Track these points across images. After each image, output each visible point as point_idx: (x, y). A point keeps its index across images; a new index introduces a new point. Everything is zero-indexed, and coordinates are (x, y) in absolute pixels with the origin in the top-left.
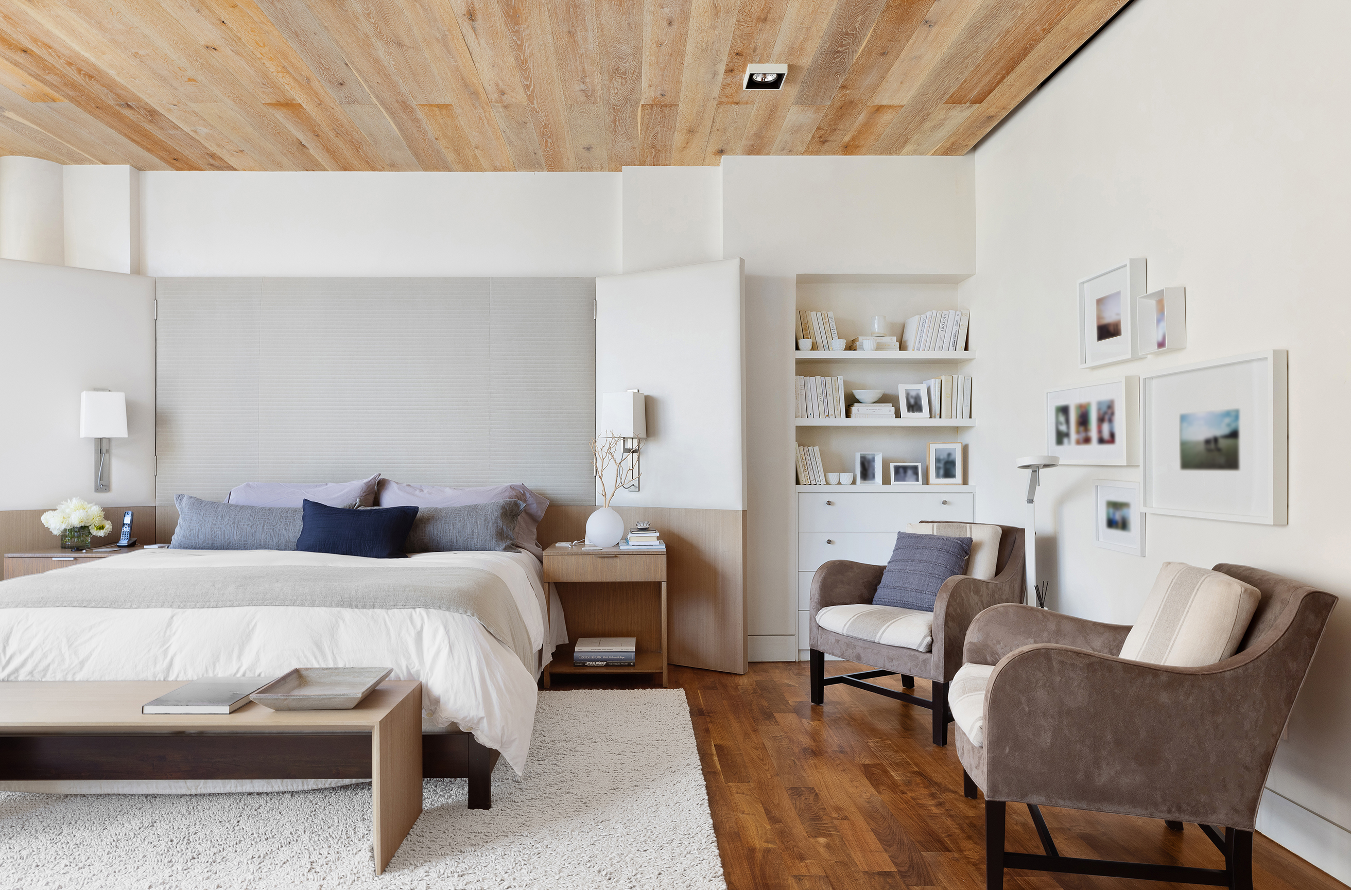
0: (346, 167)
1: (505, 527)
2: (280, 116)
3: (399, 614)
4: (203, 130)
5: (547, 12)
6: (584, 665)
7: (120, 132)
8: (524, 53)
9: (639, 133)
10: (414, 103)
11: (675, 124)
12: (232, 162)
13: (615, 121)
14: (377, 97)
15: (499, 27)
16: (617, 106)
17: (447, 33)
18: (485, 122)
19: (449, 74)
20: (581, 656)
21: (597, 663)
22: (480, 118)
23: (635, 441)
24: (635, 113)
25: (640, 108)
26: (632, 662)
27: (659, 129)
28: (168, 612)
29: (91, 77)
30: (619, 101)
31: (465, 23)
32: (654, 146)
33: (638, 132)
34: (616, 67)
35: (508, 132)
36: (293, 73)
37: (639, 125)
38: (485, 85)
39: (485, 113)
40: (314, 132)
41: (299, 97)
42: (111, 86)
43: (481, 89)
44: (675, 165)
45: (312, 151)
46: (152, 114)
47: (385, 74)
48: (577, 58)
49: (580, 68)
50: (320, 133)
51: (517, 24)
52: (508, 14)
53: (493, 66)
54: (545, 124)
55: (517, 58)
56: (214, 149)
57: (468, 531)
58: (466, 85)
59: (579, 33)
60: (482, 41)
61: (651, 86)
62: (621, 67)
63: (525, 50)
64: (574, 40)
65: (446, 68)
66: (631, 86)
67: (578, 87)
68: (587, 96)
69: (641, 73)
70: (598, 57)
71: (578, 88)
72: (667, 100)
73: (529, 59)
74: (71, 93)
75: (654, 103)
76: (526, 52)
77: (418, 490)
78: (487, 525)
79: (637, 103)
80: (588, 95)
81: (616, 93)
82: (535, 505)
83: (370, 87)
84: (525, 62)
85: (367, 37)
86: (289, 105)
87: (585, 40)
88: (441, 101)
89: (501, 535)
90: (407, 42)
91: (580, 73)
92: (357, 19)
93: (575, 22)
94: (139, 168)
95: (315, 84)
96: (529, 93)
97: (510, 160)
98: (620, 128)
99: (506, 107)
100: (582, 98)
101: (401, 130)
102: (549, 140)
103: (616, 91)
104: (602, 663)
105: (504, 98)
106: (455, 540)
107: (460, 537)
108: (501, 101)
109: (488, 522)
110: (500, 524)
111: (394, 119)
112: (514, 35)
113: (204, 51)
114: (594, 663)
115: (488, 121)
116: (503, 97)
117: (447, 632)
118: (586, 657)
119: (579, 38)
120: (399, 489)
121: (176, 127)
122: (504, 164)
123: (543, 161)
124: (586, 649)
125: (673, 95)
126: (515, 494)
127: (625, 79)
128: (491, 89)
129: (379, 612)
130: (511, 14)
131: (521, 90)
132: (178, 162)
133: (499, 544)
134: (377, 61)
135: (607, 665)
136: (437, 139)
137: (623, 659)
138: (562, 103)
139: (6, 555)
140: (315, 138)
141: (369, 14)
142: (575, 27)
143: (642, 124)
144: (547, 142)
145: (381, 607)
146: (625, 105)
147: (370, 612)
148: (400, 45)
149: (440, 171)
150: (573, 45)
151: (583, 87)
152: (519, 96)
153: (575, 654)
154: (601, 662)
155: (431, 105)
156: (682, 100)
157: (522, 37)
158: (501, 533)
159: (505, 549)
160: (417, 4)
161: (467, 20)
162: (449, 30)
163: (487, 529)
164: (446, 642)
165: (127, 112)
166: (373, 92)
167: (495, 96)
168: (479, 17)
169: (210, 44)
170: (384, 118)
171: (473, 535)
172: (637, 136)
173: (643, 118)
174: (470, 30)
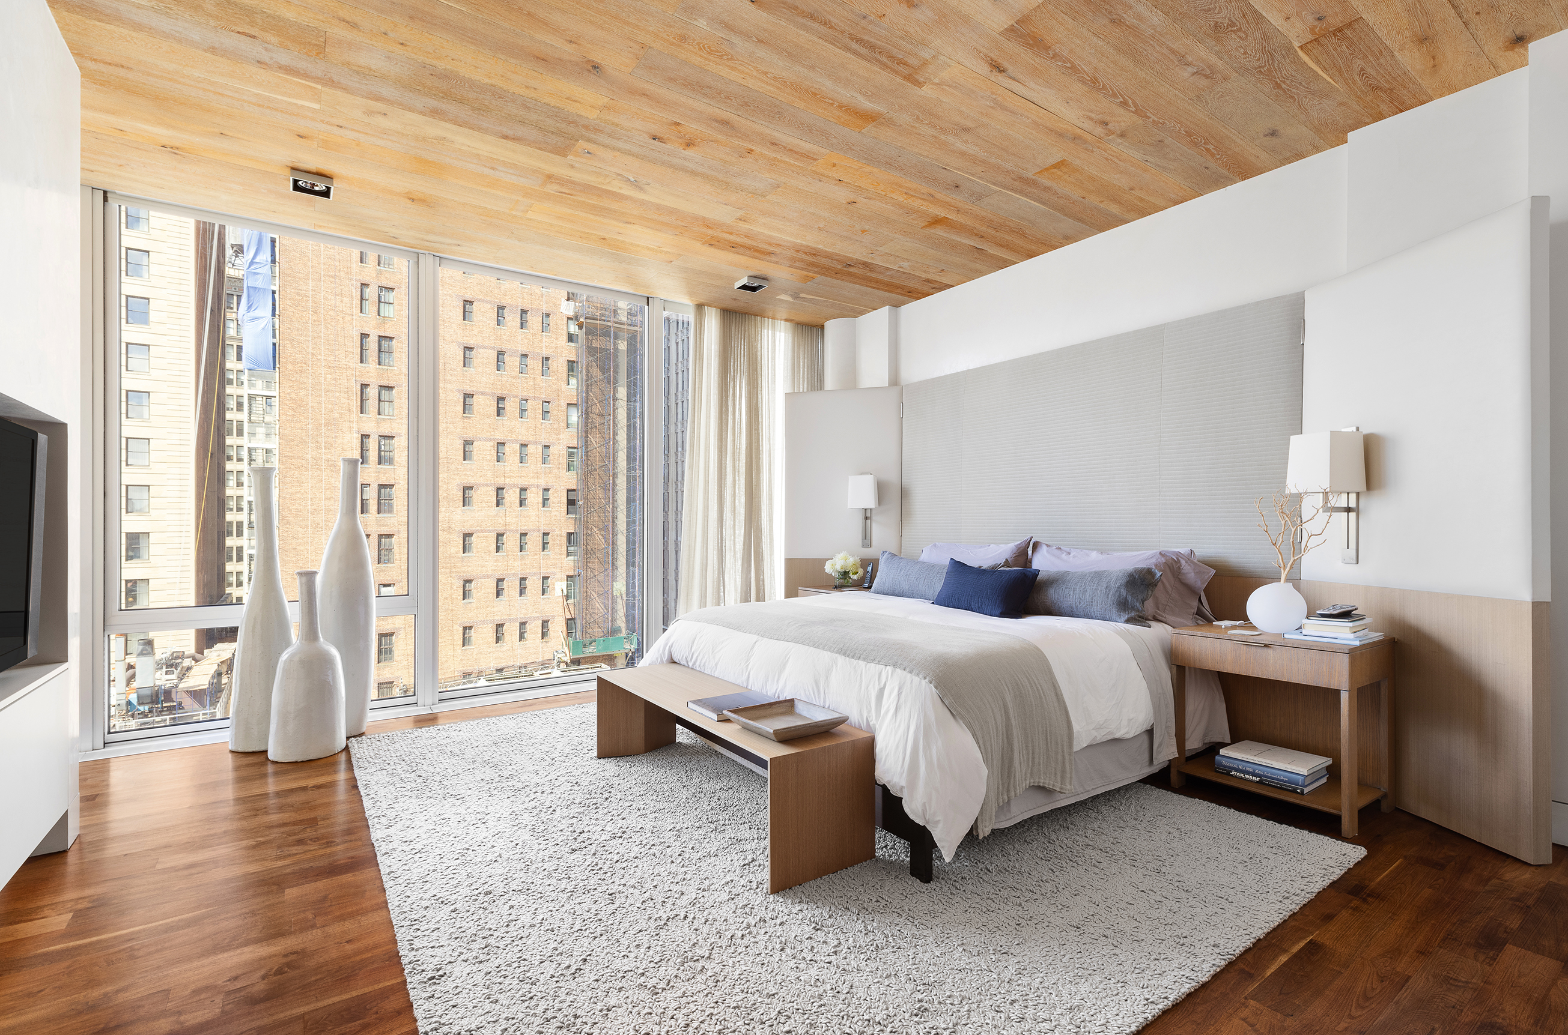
0: (1031, 255)
1: (1129, 597)
2: (939, 231)
3: (874, 668)
4: (906, 264)
5: (1066, 17)
6: (1228, 774)
7: (863, 285)
8: (1085, 72)
9: (1333, 82)
10: (1030, 175)
11: (1382, 43)
12: (945, 280)
13: (1278, 86)
14: (994, 184)
15: (1033, 62)
16: (1263, 67)
17: (994, 97)
18: (1115, 160)
19: (1034, 132)
20: (1224, 762)
21: (1247, 776)
22: (1107, 159)
23: (1353, 497)
24: (1297, 61)
25: (1300, 53)
26: (1299, 789)
27: (1359, 62)
28: (755, 637)
29: (814, 255)
30: (1259, 60)
31: (1000, 78)
32: (1375, 88)
33: (1328, 83)
34: (1213, 24)
35: (1150, 159)
36: (917, 195)
37: (1320, 72)
38: (1078, 125)
39: (1106, 152)
40: (976, 235)
41: (941, 213)
42: (828, 256)
43: (1079, 131)
44: (1441, 96)
45: (990, 251)
46: (866, 265)
47: (980, 161)
48: (1151, 42)
49: (1165, 51)
50: (982, 234)
51: (1047, 48)
52: (1029, 44)
53: (1068, 103)
54: (1186, 132)
55: (1083, 81)
56: (924, 276)
57: (1088, 597)
58: (1060, 135)
59: (1124, 15)
60: (1032, 85)
61: (1289, 18)
62: (1220, 20)
63: (1082, 69)
64: (1127, 26)
65: (1026, 128)
66: (1257, 34)
67: (1186, 73)
68: (1207, 77)
69: (1256, 11)
70: (1176, 26)
71: (1186, 75)
72: (1336, 21)
73: (1097, 75)
74: (816, 270)
75: (1317, 35)
76: (1086, 69)
77: (1065, 553)
78: (1108, 593)
79: (1289, 48)
80: (1208, 73)
81: (1245, 53)
82: (1193, 574)
83: (980, 178)
84: (1094, 80)
85: (936, 137)
86: (936, 221)
87: (1140, 17)
88: (1052, 161)
89: (1123, 605)
90: (970, 124)
91: (1172, 57)
92: (914, 127)
93: (1108, 7)
94: (897, 305)
95: (939, 196)
96: (1134, 109)
97: (1182, 186)
98: (1294, 90)
99: (1122, 135)
100: (1204, 82)
101: (1044, 203)
102: (1208, 147)
103: (1242, 51)
104: (1254, 778)
105: (1110, 126)
106: (1074, 606)
107: (1080, 603)
108: (1111, 133)
109: (1109, 590)
110: (1124, 593)
111: (1026, 196)
112: (1056, 61)
113: (850, 206)
114: (1242, 775)
115: (1117, 158)
116: (1108, 127)
117: (899, 694)
118: (1231, 765)
119: (1130, 19)
120: (1047, 551)
121: (888, 269)
122: (1180, 194)
123: (1225, 172)
124: (1234, 754)
125: (1337, 10)
126: (1164, 561)
127: (1240, 30)
128: (1088, 125)
129: (862, 663)
130: (1031, 42)
131: (1121, 111)
132: (915, 294)
133: (1120, 615)
134: (963, 154)
135: (1260, 782)
136: (1083, 198)
137: (1286, 782)
138: (1183, 100)
139: (800, 588)
140: (982, 239)
141: (918, 118)
142: (1113, 11)
143: (1324, 69)
144: (1208, 150)
145: (864, 660)
146: (1273, 59)
147: (855, 662)
148: (966, 130)
149: (1117, 226)
150: (1130, 32)
151: (1190, 69)
152: (1124, 119)
153: (1217, 757)
154: (1253, 776)
155: (1047, 169)
156: (1361, 8)
157: (1066, 58)
158: (1125, 603)
159: (1128, 621)
160: (944, 87)
161: (998, 74)
162: (993, 93)
163: (1108, 598)
164: (895, 703)
165: (852, 270)
166: (987, 181)
167: (1099, 130)
168: (1005, 64)
169: (849, 201)
170: (1018, 199)
171: (1092, 602)
172: (1333, 87)
173: (1318, 62)
174: (1010, 81)
